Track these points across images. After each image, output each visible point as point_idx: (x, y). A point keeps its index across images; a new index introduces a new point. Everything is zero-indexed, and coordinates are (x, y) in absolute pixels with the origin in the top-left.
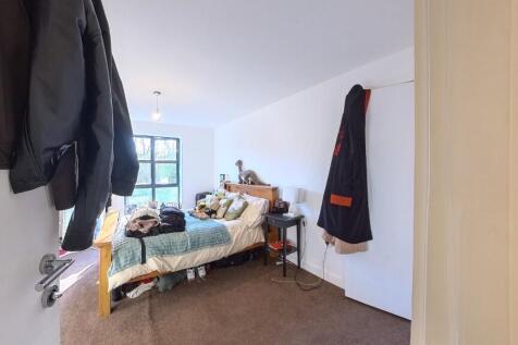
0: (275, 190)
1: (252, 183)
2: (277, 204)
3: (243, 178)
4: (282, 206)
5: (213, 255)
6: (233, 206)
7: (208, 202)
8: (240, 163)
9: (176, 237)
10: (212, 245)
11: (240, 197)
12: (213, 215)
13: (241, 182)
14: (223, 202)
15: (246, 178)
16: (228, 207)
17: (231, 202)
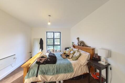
0: (93, 49)
1: (83, 46)
2: (94, 56)
3: (79, 44)
4: (97, 57)
5: (65, 77)
6: (75, 54)
7: (67, 52)
8: (78, 39)
9: (51, 66)
10: (65, 73)
11: (78, 51)
12: (68, 57)
13: (78, 45)
14: (72, 52)
15: (81, 44)
16: (74, 54)
17: (74, 53)
